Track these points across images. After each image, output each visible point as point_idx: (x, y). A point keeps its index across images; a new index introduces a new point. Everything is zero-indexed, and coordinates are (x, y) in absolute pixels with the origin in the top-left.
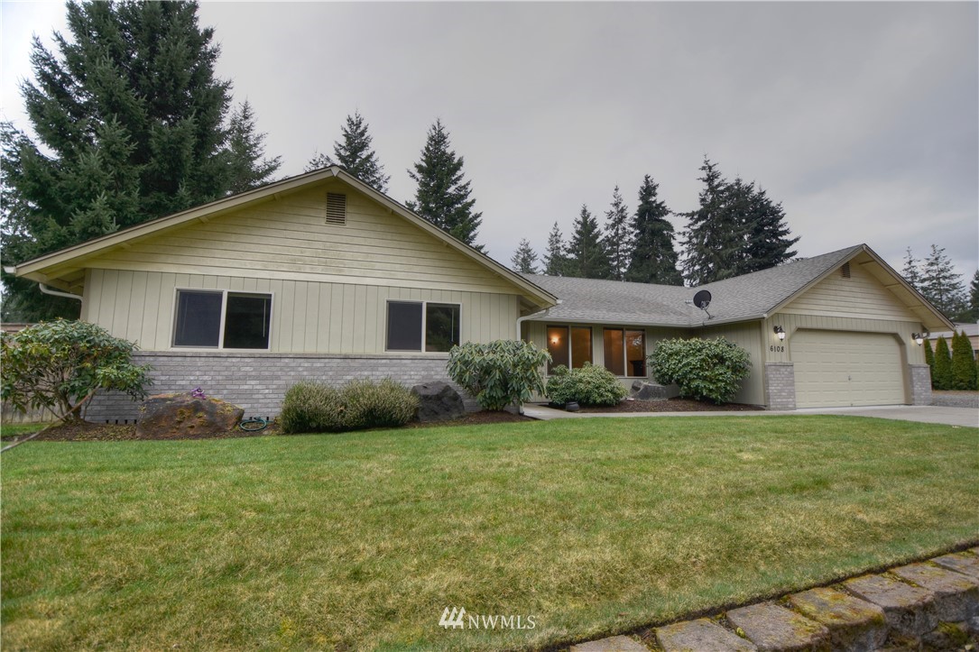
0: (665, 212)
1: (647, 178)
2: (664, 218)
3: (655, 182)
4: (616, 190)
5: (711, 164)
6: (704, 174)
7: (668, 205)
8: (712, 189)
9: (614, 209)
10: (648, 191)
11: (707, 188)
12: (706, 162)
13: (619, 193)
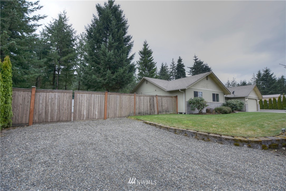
0: (184, 66)
1: (180, 57)
2: (184, 68)
3: (182, 58)
4: (173, 59)
5: (196, 56)
6: (194, 58)
7: (184, 65)
8: (196, 62)
9: (172, 64)
10: (180, 61)
11: (195, 62)
12: (195, 56)
13: (173, 60)
